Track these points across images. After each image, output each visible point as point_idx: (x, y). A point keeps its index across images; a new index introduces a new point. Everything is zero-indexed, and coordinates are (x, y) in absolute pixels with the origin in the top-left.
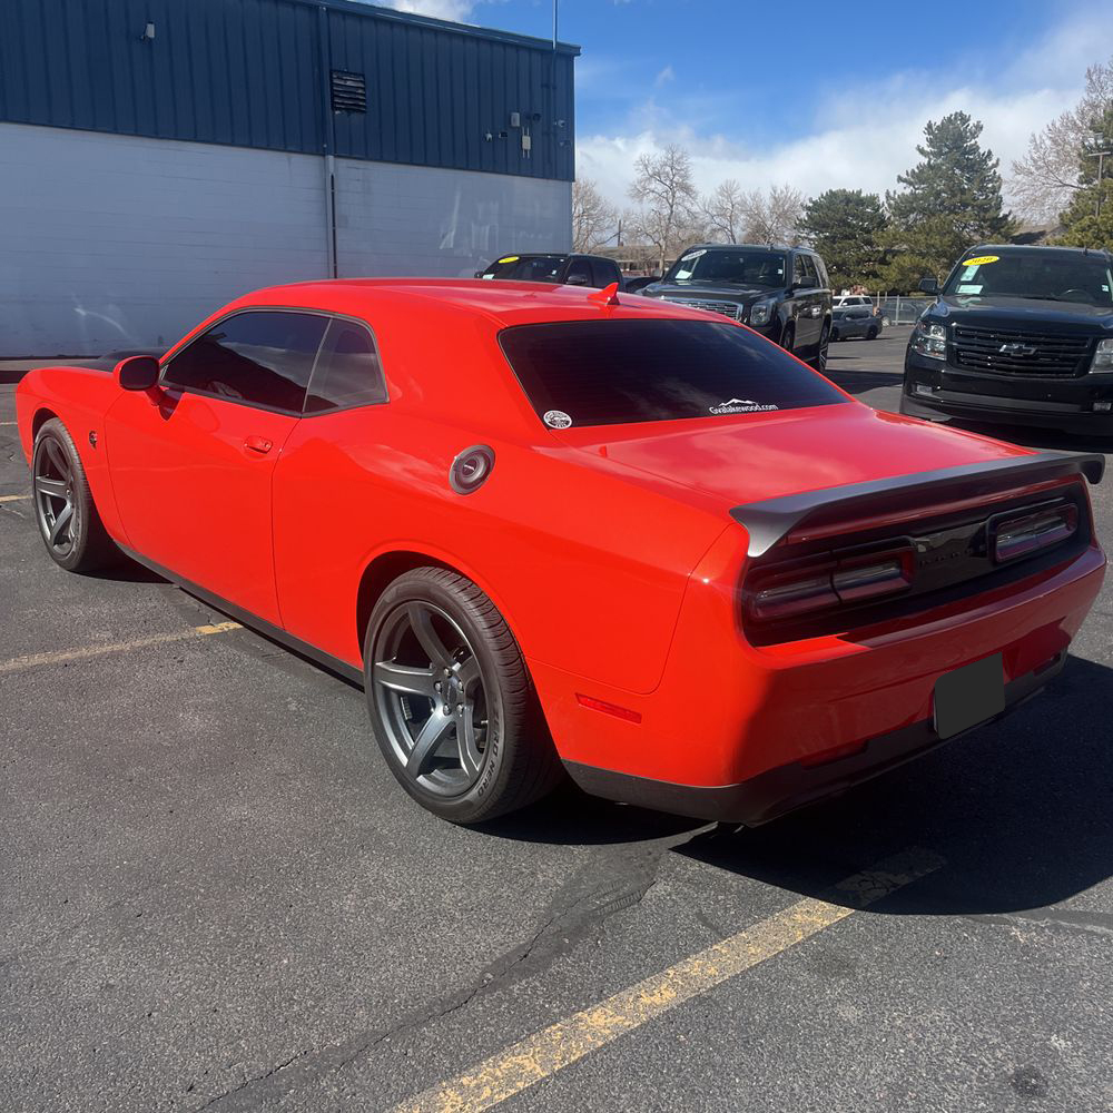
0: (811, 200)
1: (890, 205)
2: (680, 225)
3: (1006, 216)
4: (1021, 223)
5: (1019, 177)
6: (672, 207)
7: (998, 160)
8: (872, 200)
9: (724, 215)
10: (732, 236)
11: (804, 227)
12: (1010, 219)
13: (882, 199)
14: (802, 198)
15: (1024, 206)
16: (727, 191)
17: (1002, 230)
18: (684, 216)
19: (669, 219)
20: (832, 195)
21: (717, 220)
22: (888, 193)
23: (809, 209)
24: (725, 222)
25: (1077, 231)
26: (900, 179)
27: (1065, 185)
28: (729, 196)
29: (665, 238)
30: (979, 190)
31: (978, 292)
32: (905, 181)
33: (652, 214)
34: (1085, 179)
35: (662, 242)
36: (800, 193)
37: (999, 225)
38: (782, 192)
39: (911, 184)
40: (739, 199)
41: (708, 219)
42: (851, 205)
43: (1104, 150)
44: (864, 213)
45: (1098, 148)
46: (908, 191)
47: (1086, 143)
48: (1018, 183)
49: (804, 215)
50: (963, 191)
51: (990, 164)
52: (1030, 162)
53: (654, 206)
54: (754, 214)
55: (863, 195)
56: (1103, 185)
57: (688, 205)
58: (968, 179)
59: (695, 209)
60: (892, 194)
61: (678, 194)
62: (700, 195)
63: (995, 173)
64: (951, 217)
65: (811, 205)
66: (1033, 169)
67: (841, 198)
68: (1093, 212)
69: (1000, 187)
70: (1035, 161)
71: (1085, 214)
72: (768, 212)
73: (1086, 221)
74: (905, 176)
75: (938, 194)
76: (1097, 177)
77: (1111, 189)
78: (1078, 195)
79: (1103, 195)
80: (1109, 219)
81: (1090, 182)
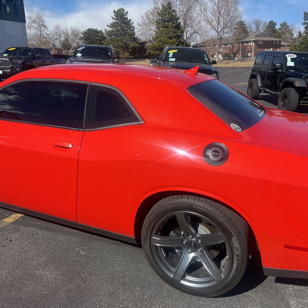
0: (83, 31)
1: (106, 33)
2: (44, 37)
3: (137, 37)
4: (140, 39)
5: (140, 27)
6: (40, 32)
7: (133, 22)
8: (101, 32)
9: (57, 35)
10: (61, 41)
11: (82, 39)
12: (138, 38)
13: (104, 31)
14: (80, 30)
15: (141, 35)
16: (57, 28)
17: (136, 41)
18: (45, 35)
19: (40, 36)
20: (89, 30)
21: (55, 36)
22: (105, 30)
23: (83, 33)
24: (58, 37)
25: (157, 42)
26: (108, 26)
27: (151, 29)
28: (58, 29)
29: (40, 41)
30: (129, 30)
31: (174, 60)
32: (109, 26)
33: (34, 34)
34: (158, 28)
35: (39, 42)
36: (80, 29)
37: (135, 39)
38: (74, 28)
39: (111, 27)
40: (61, 30)
41: (52, 36)
42: (95, 33)
43: (161, 20)
44: (99, 35)
45: (160, 20)
46: (111, 29)
47: (157, 18)
48: (139, 28)
49: (82, 35)
50: (125, 30)
51: (131, 23)
52: (142, 23)
53: (35, 31)
54: (67, 35)
55: (98, 30)
56: (162, 30)
57: (46, 31)
58: (126, 27)
59: (48, 33)
60: (106, 30)
61: (42, 28)
62: (49, 30)
63: (133, 25)
64: (123, 37)
65: (84, 32)
66: (143, 25)
67: (92, 31)
68: (160, 37)
69: (134, 29)
70: (143, 23)
72: (71, 34)
73: (159, 39)
74: (109, 25)
75: (119, 30)
76: (160, 28)
77: (164, 31)
78: (156, 32)
79: (162, 32)
80: (165, 39)
81: (159, 29)
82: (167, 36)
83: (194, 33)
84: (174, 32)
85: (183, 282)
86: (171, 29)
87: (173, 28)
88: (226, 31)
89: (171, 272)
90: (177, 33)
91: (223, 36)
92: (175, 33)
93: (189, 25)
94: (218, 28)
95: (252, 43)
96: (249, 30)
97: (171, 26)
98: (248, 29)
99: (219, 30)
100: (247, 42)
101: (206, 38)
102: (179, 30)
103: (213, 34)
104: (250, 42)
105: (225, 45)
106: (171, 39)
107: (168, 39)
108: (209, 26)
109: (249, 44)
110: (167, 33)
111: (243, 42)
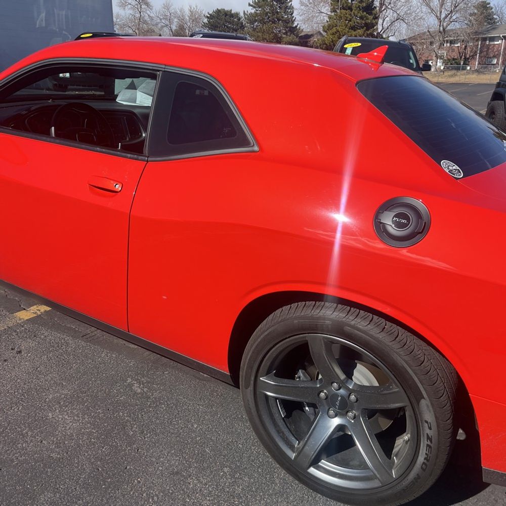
0: (208, 13)
1: (245, 18)
2: (145, 22)
3: (296, 26)
4: (302, 30)
5: (303, 7)
6: (140, 13)
8: (237, 15)
9: (166, 19)
10: (171, 29)
11: (206, 27)
12: (298, 27)
13: (242, 14)
14: (204, 12)
15: (304, 21)
16: (167, 6)
17: (295, 33)
18: (147, 18)
19: (140, 19)
20: (218, 11)
21: (163, 21)
22: (244, 12)
23: (207, 17)
24: (167, 23)
25: (331, 34)
26: (250, 5)
27: (321, 12)
28: (168, 9)
29: (138, 29)
30: (284, 13)
32: (252, 6)
33: (131, 16)
34: (334, 10)
35: (136, 31)
36: (203, 10)
37: (293, 30)
38: (194, 8)
39: (254, 7)
40: (173, 11)
41: (159, 21)
42: (227, 17)
44: (233, 21)
46: (253, 11)
48: (302, 10)
49: (206, 20)
50: (277, 12)
53: (131, 12)
54: (181, 19)
55: (233, 12)
56: (341, 13)
57: (148, 12)
58: (279, 7)
59: (152, 15)
60: (246, 12)
61: (143, 7)
62: (154, 8)
63: (291, 5)
64: (273, 25)
65: (209, 16)
66: (308, 4)
67: (223, 13)
68: (337, 26)
69: (293, 12)
71: (333, 27)
72: (188, 18)
73: (334, 30)
74: (252, 3)
75: (267, 14)
76: (338, 9)
77: (344, 15)
78: (330, 17)
79: (341, 17)
80: (343, 29)
81: (336, 11)
82: (349, 25)
83: (397, 20)
84: (361, 18)
85: (312, 470)
86: (356, 12)
87: (360, 9)
88: (454, 17)
89: (292, 447)
90: (367, 19)
91: (449, 28)
92: (363, 19)
93: (389, 7)
94: (441, 12)
95: (500, 42)
96: (496, 19)
97: (357, 6)
98: (495, 17)
99: (443, 16)
100: (492, 39)
101: (417, 30)
102: (370, 14)
103: (431, 22)
104: (499, 38)
105: (451, 42)
106: (355, 31)
107: (350, 29)
108: (425, 9)
109: (496, 43)
110: (348, 19)
111: (484, 39)
